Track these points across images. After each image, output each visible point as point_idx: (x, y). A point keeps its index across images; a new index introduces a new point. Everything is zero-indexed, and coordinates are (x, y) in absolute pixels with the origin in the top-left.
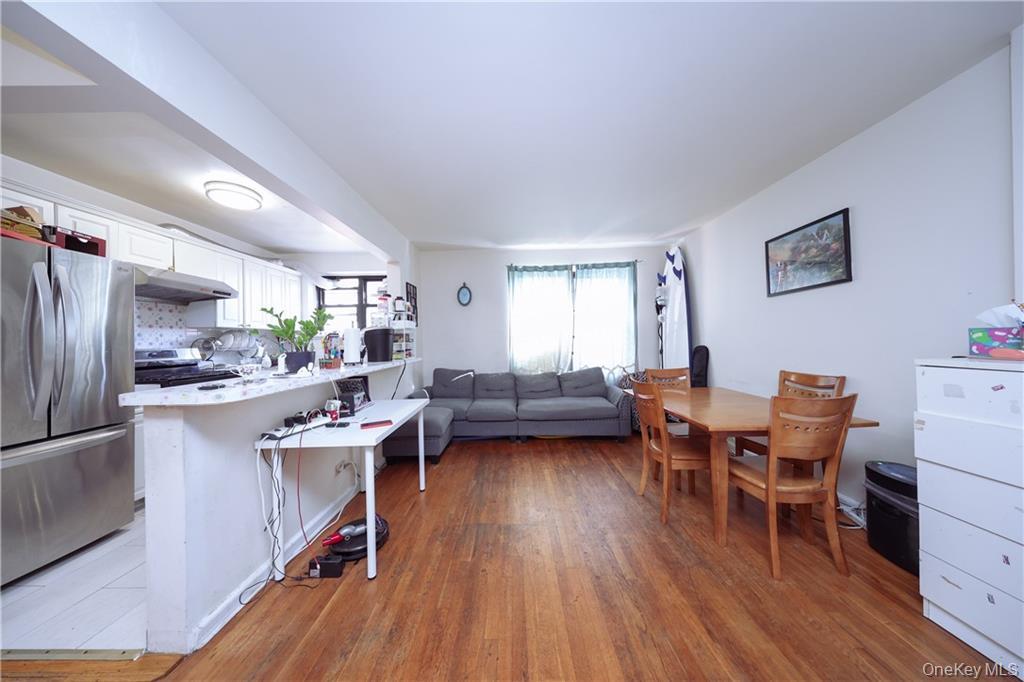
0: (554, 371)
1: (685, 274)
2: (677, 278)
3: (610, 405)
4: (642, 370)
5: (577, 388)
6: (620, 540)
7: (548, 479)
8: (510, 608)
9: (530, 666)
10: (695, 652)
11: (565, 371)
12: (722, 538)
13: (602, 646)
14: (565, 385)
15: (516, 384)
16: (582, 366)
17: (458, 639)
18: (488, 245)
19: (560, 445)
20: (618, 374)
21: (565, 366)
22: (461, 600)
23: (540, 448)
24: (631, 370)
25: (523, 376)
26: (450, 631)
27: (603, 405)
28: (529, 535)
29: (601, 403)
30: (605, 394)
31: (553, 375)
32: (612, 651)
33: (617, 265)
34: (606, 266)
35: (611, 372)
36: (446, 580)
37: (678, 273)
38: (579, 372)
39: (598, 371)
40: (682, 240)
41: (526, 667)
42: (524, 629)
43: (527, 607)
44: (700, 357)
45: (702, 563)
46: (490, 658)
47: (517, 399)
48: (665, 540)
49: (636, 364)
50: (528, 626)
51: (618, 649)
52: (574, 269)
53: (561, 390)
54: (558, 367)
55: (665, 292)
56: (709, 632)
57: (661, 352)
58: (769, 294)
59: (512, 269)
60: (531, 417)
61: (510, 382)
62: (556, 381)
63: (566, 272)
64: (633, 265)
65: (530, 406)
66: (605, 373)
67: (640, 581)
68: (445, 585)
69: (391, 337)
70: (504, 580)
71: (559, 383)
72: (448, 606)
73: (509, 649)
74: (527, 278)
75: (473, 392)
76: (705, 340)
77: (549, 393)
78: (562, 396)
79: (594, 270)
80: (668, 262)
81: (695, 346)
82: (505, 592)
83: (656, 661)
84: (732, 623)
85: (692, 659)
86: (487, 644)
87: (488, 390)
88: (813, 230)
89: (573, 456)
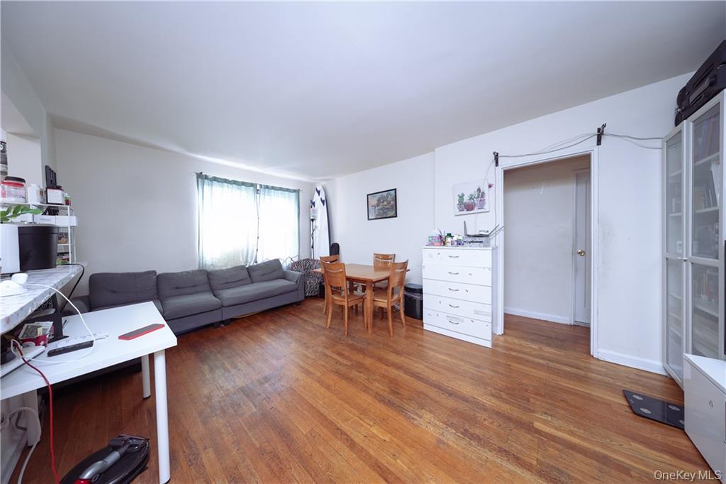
0: (243, 264)
1: (325, 202)
2: (322, 204)
3: (293, 283)
4: (302, 258)
5: (263, 275)
6: (333, 352)
7: (268, 340)
8: (306, 412)
9: (337, 424)
10: (386, 374)
11: (251, 264)
12: (370, 331)
13: (358, 394)
14: (253, 274)
15: (209, 279)
16: (264, 259)
17: (289, 447)
18: (176, 149)
19: (259, 318)
20: (289, 262)
21: (251, 260)
22: (271, 431)
23: (245, 325)
24: (296, 260)
25: (216, 271)
26: (280, 449)
27: (286, 284)
28: (284, 374)
29: (282, 283)
30: (284, 276)
31: (242, 267)
32: (363, 393)
33: (288, 190)
34: (281, 189)
35: (285, 261)
36: (248, 431)
37: (323, 202)
38: (264, 263)
39: (277, 262)
40: (324, 183)
41: (336, 426)
42: (322, 414)
43: (315, 406)
44: (335, 249)
45: (369, 344)
46: (316, 439)
47: (213, 291)
48: (351, 342)
49: (299, 256)
50: (322, 412)
51: (365, 391)
52: (258, 188)
53: (251, 279)
54: (247, 261)
55: (314, 211)
56: (386, 365)
57: (313, 247)
58: (369, 219)
59: (200, 176)
60: (233, 303)
61: (204, 278)
62: (246, 272)
63: (252, 188)
64: (297, 192)
65: (229, 294)
66: (281, 262)
67: (354, 363)
68: (250, 434)
69: (55, 237)
70: (290, 404)
71: (249, 273)
72: (265, 440)
73: (322, 427)
74: (217, 187)
75: (158, 293)
76: (337, 240)
77: (242, 282)
78: (252, 282)
79: (273, 190)
80: (316, 194)
81: (332, 243)
82: (296, 408)
83: (378, 385)
84: (390, 358)
85: (387, 376)
86: (309, 435)
87: (177, 288)
88: (385, 194)
89: (274, 322)
